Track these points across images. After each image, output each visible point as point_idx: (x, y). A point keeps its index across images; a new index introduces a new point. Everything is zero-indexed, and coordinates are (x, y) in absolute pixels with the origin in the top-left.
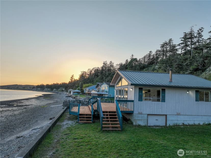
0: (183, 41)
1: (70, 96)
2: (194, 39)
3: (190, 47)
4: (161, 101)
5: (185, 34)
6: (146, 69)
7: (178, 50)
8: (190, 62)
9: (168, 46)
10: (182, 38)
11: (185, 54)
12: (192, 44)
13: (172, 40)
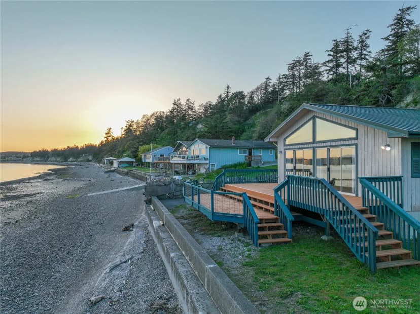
0: (333, 56)
1: (113, 171)
2: (353, 53)
3: (344, 68)
5: (335, 42)
6: (261, 112)
7: (323, 73)
9: (301, 68)
10: (331, 51)
11: (334, 81)
12: (348, 63)
13: (310, 54)
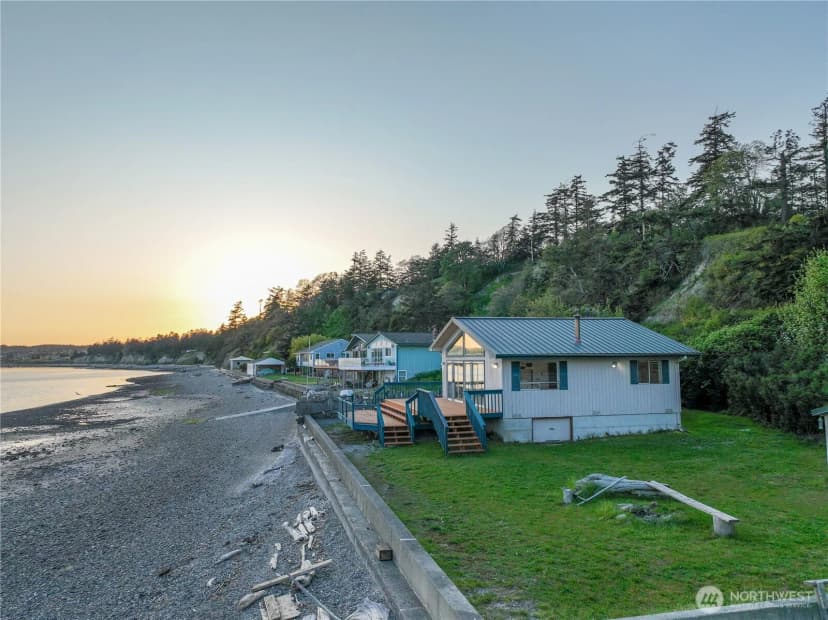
0: (618, 184)
1: (248, 382)
2: (651, 180)
3: (637, 204)
4: (558, 386)
5: (621, 161)
6: (503, 276)
7: (601, 213)
8: (636, 262)
9: (569, 201)
11: (623, 226)
12: (643, 196)
13: (582, 179)
